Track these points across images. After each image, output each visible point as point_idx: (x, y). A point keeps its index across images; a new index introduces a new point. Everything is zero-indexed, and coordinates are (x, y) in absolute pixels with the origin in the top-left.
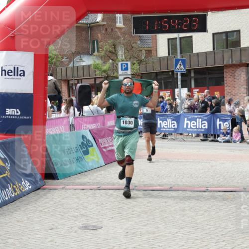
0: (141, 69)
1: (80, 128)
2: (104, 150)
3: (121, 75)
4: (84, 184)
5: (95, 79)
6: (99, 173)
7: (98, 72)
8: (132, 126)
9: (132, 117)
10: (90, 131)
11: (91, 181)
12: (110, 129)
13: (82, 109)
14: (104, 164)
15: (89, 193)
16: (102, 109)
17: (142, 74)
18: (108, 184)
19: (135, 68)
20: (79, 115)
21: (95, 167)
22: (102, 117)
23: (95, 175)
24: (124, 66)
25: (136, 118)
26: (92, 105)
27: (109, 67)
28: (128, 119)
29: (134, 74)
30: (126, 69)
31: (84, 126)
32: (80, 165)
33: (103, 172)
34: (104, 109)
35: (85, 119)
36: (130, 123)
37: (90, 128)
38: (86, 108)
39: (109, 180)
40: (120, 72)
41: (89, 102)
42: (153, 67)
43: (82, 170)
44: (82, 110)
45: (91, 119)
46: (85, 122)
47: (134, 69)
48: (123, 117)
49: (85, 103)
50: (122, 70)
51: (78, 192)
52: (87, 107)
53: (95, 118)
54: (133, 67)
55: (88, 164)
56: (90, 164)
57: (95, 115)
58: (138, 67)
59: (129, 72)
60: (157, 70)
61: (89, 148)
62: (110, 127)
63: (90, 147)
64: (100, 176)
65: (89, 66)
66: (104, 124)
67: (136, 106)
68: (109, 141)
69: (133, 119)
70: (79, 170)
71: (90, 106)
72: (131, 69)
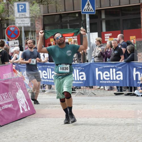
0: (41, 11)
3: (17, 18)
8: (68, 71)
9: (68, 64)
17: (44, 16)
24: (22, 7)
25: (71, 65)
28: (64, 66)
29: (34, 17)
30: (24, 10)
42: (56, 7)
48: (60, 64)
50: (19, 11)
58: (38, 8)
60: (61, 11)
69: (68, 66)
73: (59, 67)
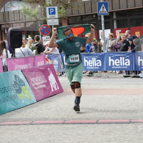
0: (67, 13)
1: (13, 69)
2: (36, 88)
3: (49, 19)
4: (18, 120)
5: (25, 23)
6: (31, 109)
7: (28, 17)
8: (78, 60)
9: (77, 54)
10: (22, 71)
11: (24, 117)
12: (40, 68)
13: (14, 51)
14: (36, 101)
15: (23, 128)
16: (33, 50)
17: (68, 17)
18: (40, 119)
19: (62, 12)
20: (12, 57)
21: (27, 104)
22: (33, 58)
23: (28, 111)
24: (52, 10)
26: (24, 47)
27: (38, 12)
28: (74, 56)
31: (17, 66)
32: (14, 103)
33: (35, 109)
34: (35, 51)
35: (17, 61)
36: (77, 58)
37: (22, 68)
38: (17, 50)
39: (41, 116)
40: (48, 16)
41: (20, 44)
42: (78, 10)
43: (16, 107)
44: (14, 53)
45: (22, 61)
46: (17, 63)
47: (60, 13)
48: (71, 55)
49: (17, 45)
50: (50, 14)
51: (12, 128)
52: (19, 49)
53: (26, 59)
54: (60, 11)
55: (21, 102)
56: (23, 102)
57: (27, 56)
58: (65, 11)
59: (56, 16)
60: (82, 13)
61: (21, 87)
62: (40, 67)
63: (22, 85)
64: (33, 112)
65: (19, 11)
66: (34, 64)
67: (78, 46)
68: (39, 80)
69: (78, 56)
70: (13, 107)
71: (21, 48)
72: (59, 13)
73: (70, 58)
